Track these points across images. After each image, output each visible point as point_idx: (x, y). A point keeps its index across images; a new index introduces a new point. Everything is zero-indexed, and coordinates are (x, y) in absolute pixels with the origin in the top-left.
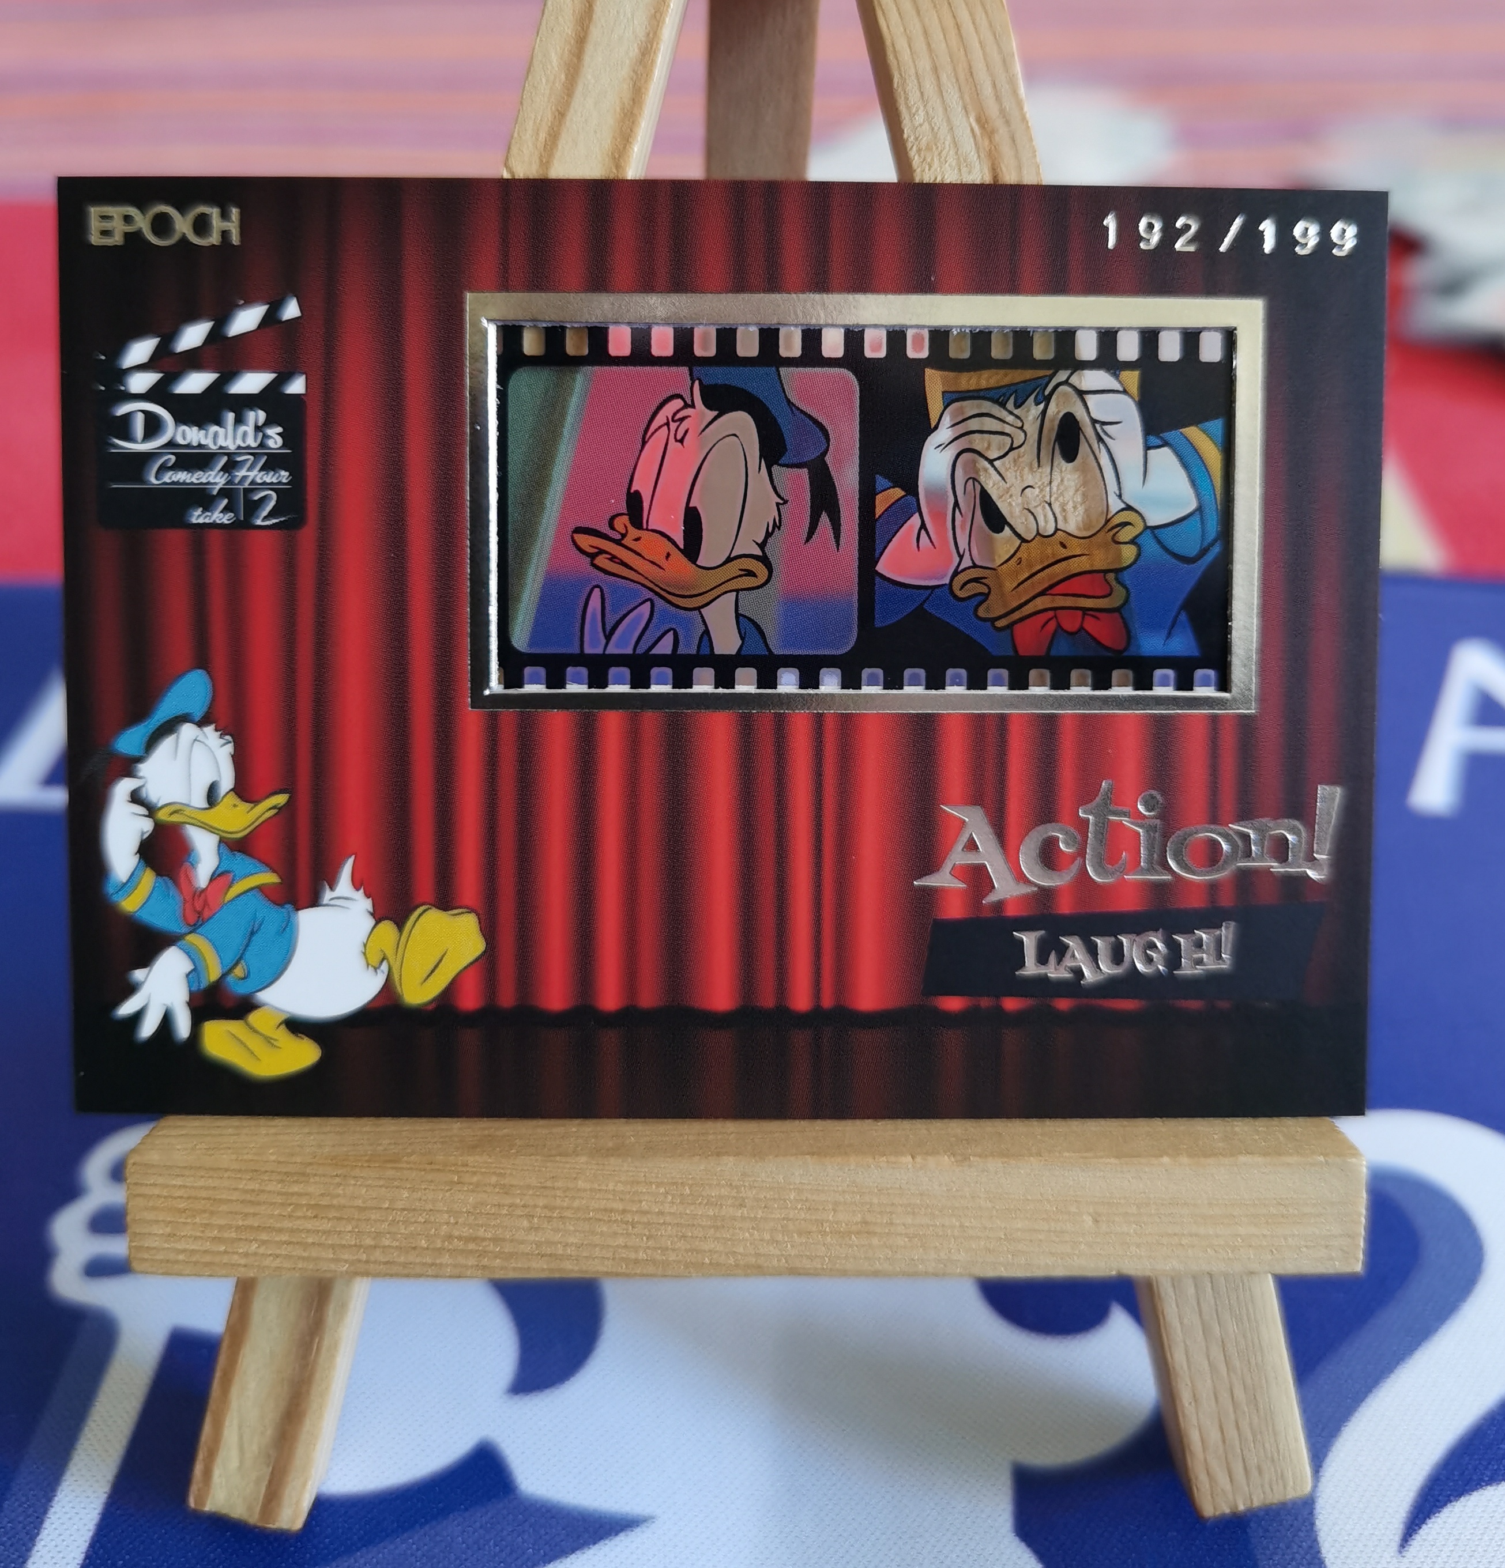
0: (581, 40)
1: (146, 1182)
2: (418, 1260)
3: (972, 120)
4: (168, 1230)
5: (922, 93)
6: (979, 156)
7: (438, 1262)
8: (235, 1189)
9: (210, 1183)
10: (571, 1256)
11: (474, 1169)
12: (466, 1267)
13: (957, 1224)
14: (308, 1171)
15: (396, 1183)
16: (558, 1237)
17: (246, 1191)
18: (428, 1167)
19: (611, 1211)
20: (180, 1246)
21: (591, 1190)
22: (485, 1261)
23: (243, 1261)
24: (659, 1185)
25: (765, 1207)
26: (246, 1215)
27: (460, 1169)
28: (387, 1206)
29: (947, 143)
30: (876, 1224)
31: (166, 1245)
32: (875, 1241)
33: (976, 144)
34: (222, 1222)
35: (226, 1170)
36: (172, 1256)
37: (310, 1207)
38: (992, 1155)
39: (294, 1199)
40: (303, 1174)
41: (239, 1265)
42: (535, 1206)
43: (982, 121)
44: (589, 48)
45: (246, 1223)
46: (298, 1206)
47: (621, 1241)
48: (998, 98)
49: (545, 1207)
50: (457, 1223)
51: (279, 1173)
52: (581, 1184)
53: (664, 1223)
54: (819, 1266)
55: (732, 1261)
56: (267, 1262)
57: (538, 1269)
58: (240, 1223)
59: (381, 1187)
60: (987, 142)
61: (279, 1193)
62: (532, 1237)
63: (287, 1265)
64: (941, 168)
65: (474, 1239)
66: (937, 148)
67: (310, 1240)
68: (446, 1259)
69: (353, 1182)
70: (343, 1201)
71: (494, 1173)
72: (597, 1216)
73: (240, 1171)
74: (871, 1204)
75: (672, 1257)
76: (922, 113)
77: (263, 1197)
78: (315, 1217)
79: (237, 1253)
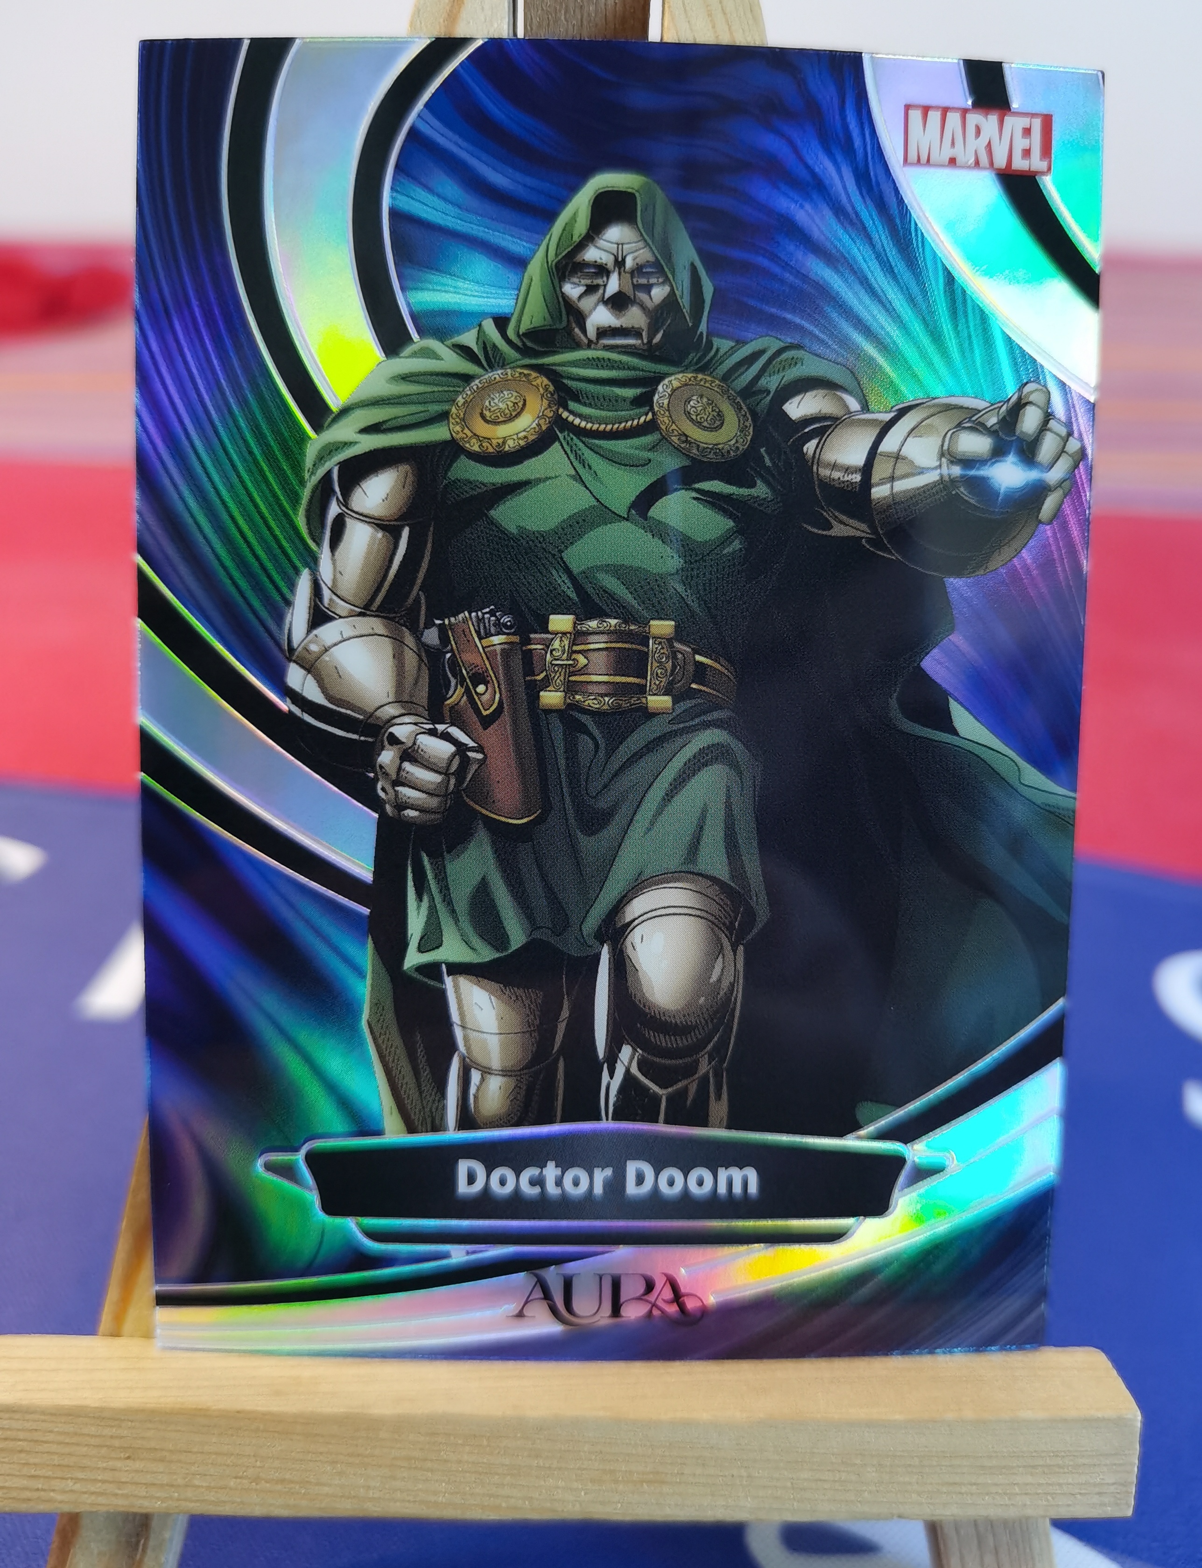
10: (373, 1497)
13: (746, 1474)
19: (411, 1458)
37: (122, 1448)
45: (61, 1461)
46: (111, 1448)
47: (420, 1486)
49: (348, 1454)
72: (399, 1464)
79: (53, 1491)
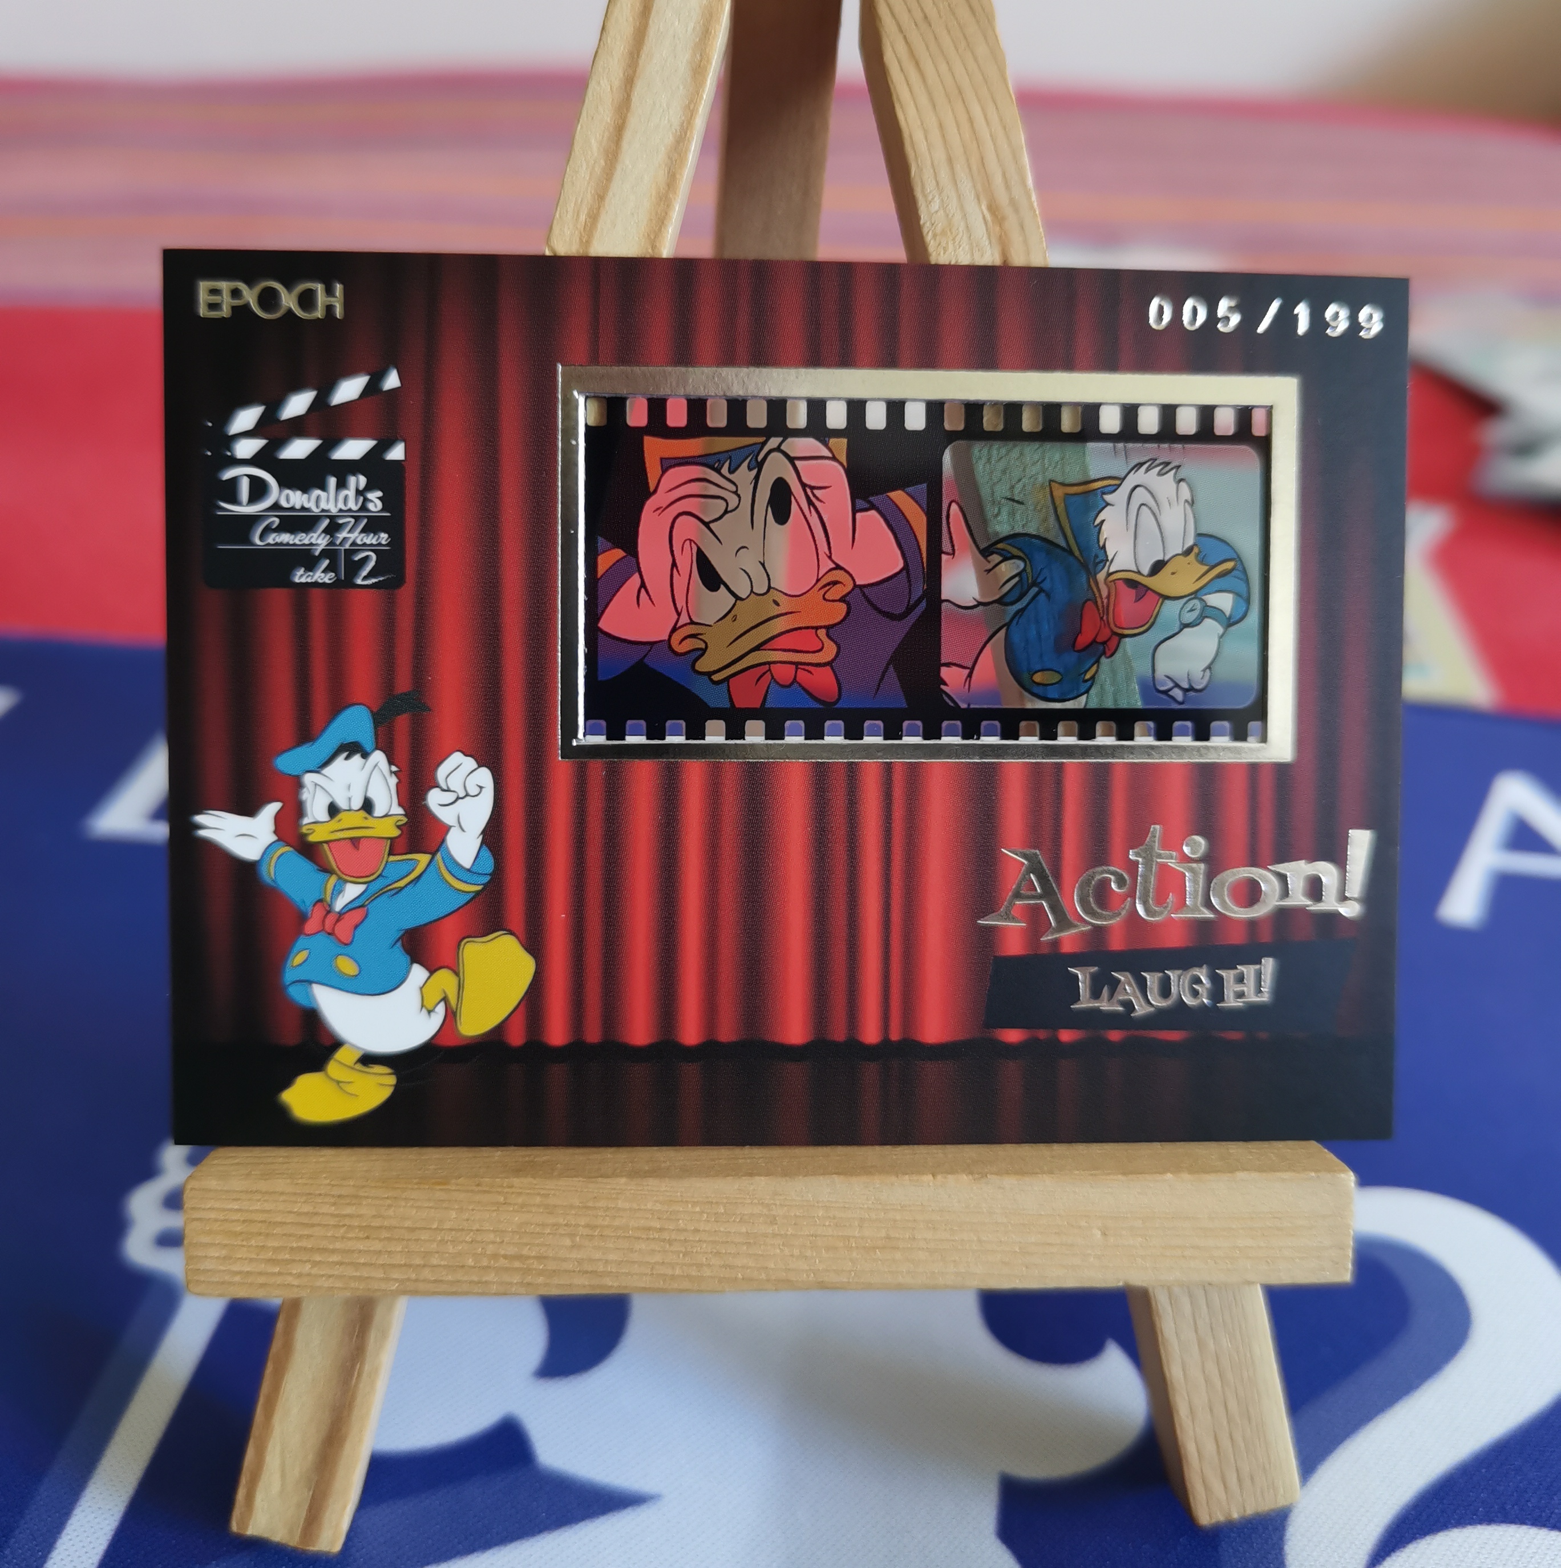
0: (619, 130)
1: (203, 1206)
2: (466, 1278)
3: (984, 208)
4: (224, 1252)
5: (938, 183)
6: (990, 243)
7: (484, 1279)
8: (290, 1212)
9: (267, 1206)
10: (611, 1272)
11: (520, 1191)
12: (511, 1284)
13: (975, 1239)
14: (361, 1193)
15: (445, 1205)
16: (597, 1255)
17: (299, 1214)
18: (476, 1189)
19: (649, 1229)
20: (235, 1268)
21: (630, 1209)
22: (529, 1279)
23: (296, 1282)
24: (695, 1204)
25: (795, 1224)
26: (301, 1237)
27: (506, 1190)
28: (435, 1226)
29: (961, 229)
30: (898, 1239)
31: (222, 1268)
32: (898, 1255)
33: (987, 230)
34: (276, 1244)
35: (282, 1193)
36: (227, 1278)
37: (361, 1228)
38: (1007, 1173)
39: (347, 1221)
40: (357, 1197)
41: (293, 1285)
42: (579, 1225)
43: (993, 208)
44: (627, 135)
45: (300, 1244)
46: (350, 1227)
47: (657, 1258)
48: (1008, 187)
49: (587, 1226)
50: (503, 1241)
51: (333, 1196)
52: (620, 1204)
53: (700, 1241)
54: (845, 1280)
55: (763, 1276)
56: (319, 1283)
57: (580, 1285)
58: (295, 1245)
59: (431, 1208)
60: (998, 228)
61: (332, 1215)
62: (575, 1255)
63: (339, 1284)
64: (955, 251)
65: (519, 1257)
66: (952, 233)
67: (362, 1261)
68: (491, 1277)
69: (403, 1203)
70: (394, 1222)
71: (539, 1194)
72: (636, 1235)
73: (295, 1194)
74: (895, 1221)
75: (707, 1272)
76: (937, 200)
77: (316, 1220)
78: (368, 1238)
79: (290, 1274)
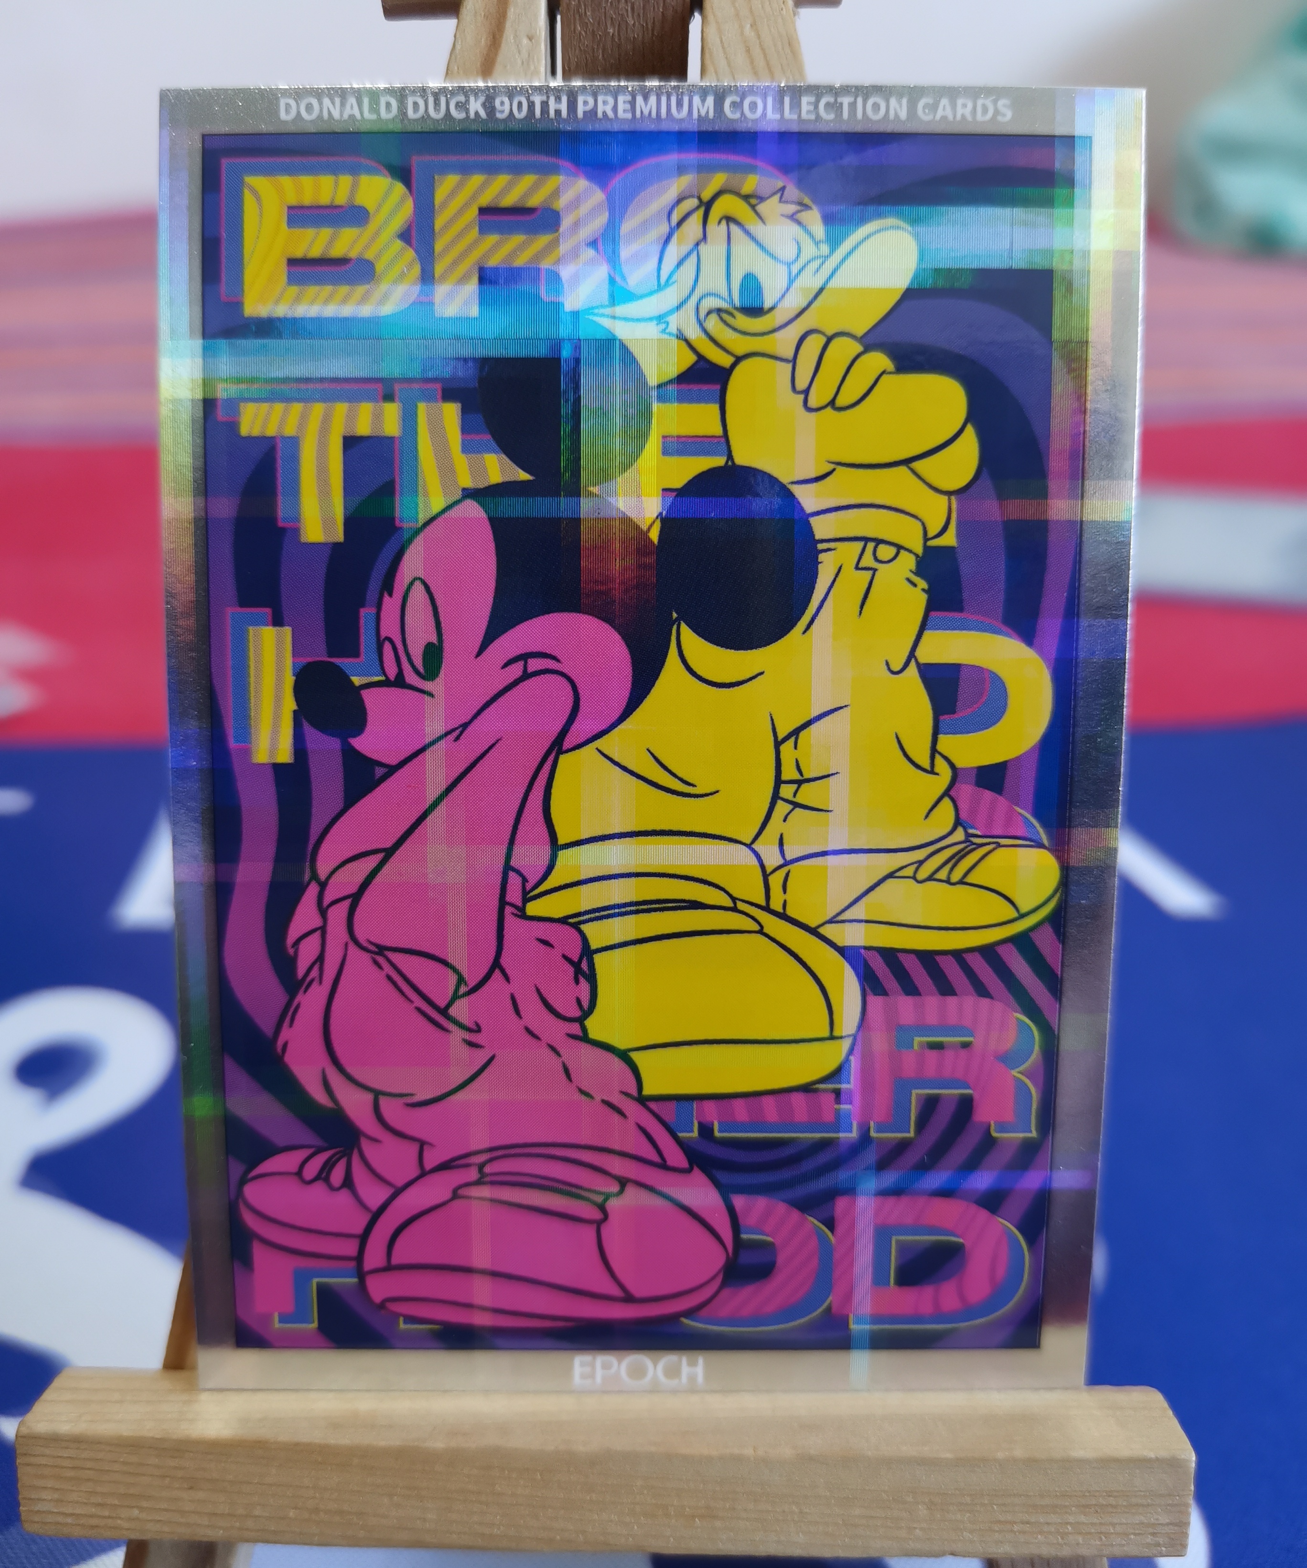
2: (287, 1529)
4: (56, 1496)
7: (306, 1531)
16: (415, 1514)
20: (70, 1510)
23: (125, 1526)
25: (613, 1492)
26: (127, 1484)
30: (717, 1509)
31: (55, 1510)
32: (718, 1524)
34: (105, 1490)
36: (60, 1519)
39: (171, 1472)
41: (123, 1528)
42: (395, 1486)
50: (322, 1497)
56: (147, 1527)
58: (122, 1491)
62: (393, 1512)
65: (339, 1512)
68: (312, 1528)
70: (215, 1475)
74: (714, 1492)
75: (525, 1533)
